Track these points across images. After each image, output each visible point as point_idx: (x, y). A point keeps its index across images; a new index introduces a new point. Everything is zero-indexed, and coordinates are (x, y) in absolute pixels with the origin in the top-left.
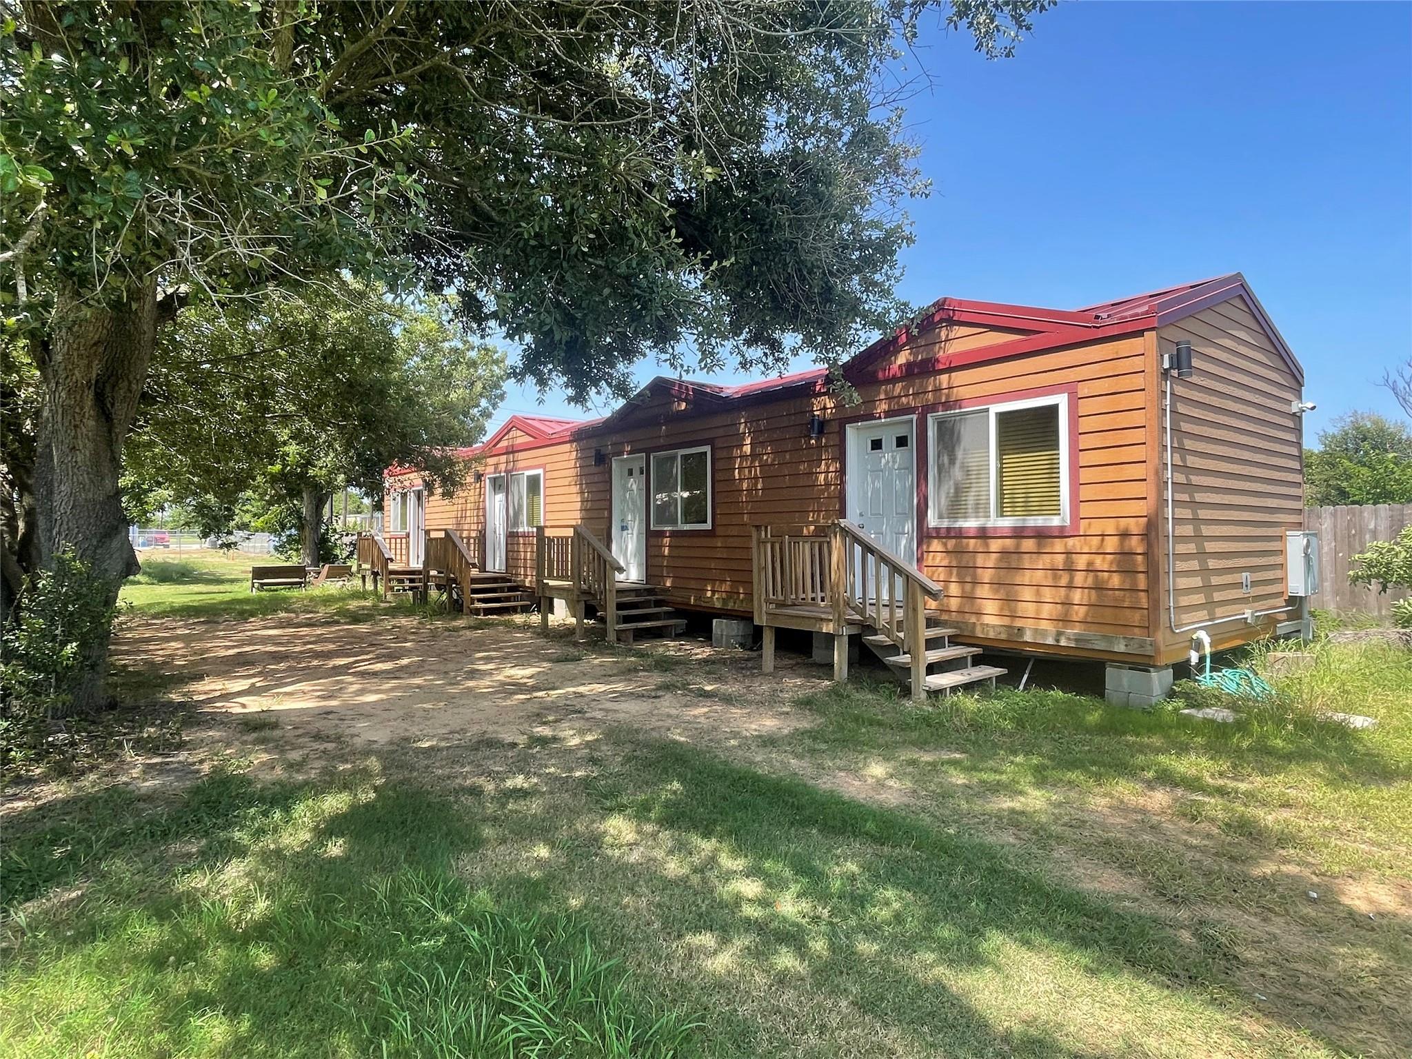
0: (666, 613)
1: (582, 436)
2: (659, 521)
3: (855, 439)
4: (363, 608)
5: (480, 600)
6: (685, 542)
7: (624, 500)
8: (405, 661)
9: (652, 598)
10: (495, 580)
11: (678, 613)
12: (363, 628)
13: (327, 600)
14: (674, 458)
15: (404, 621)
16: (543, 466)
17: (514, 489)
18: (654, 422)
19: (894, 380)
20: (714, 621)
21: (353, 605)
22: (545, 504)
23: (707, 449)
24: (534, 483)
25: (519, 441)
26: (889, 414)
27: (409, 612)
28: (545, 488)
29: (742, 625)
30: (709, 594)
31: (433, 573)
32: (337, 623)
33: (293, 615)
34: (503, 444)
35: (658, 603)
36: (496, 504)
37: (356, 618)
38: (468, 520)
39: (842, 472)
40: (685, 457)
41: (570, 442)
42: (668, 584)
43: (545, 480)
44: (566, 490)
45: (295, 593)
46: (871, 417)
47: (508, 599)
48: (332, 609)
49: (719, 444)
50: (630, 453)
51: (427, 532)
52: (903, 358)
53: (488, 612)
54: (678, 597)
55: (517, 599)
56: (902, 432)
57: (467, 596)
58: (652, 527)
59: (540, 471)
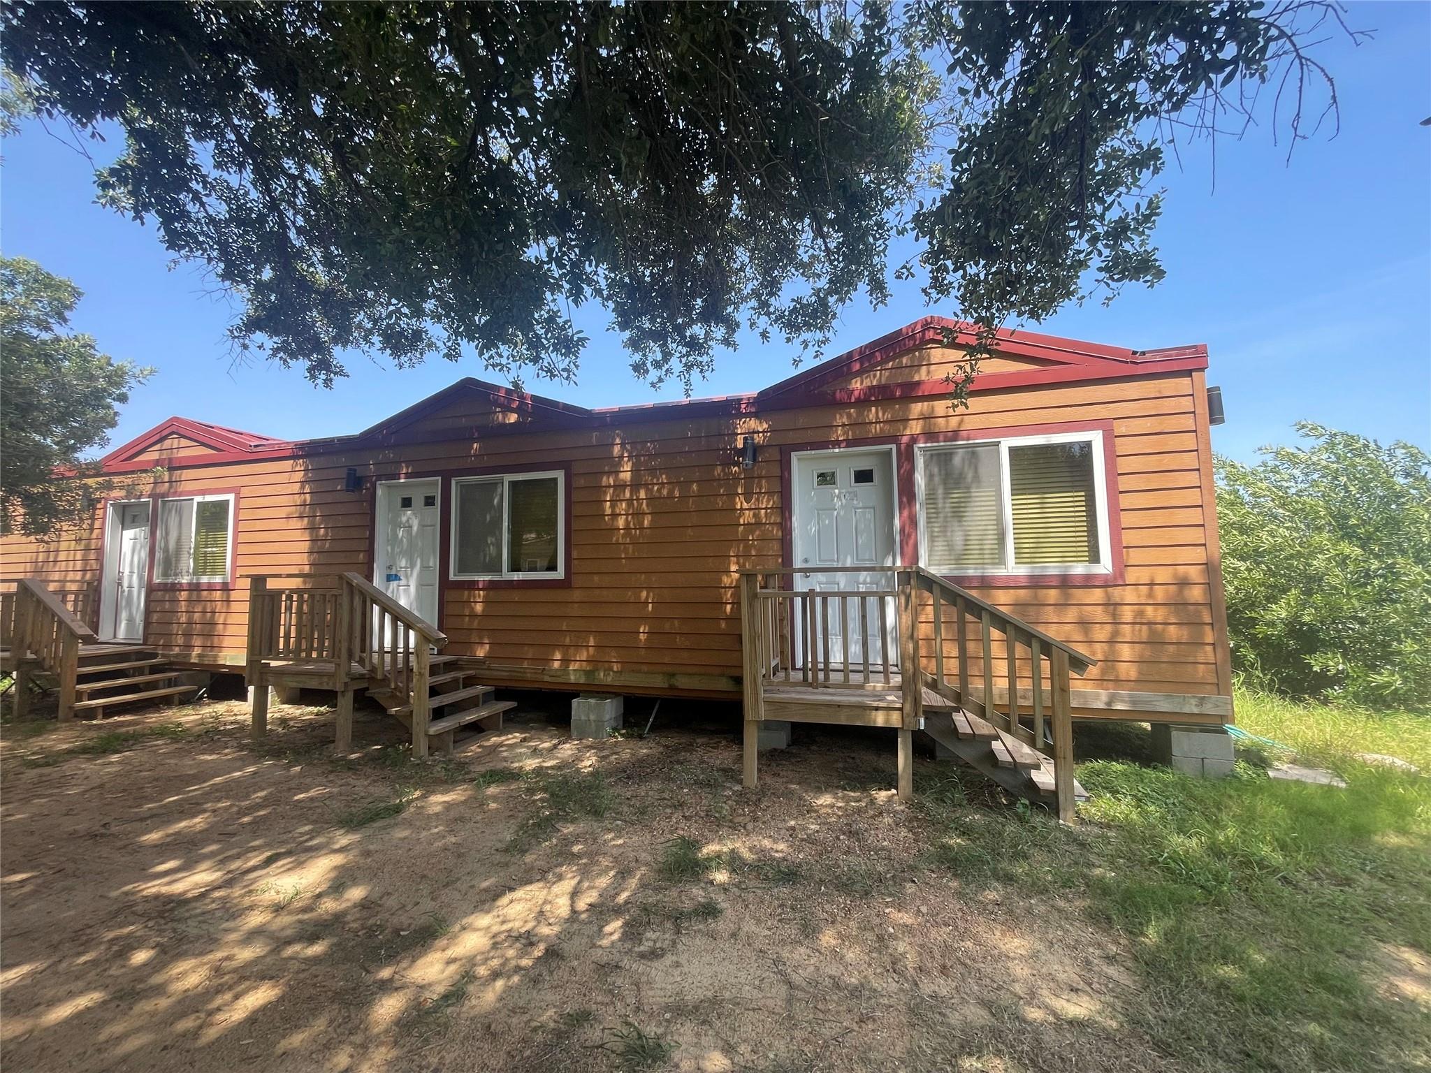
0: (485, 694)
1: (311, 451)
2: (462, 569)
5: (93, 694)
7: (393, 540)
9: (458, 675)
10: (119, 657)
11: (501, 694)
16: (236, 491)
18: (462, 437)
20: (574, 702)
22: (237, 544)
24: (213, 518)
25: (183, 453)
28: (238, 521)
29: (615, 702)
30: (558, 665)
34: (149, 456)
35: (469, 682)
36: (127, 543)
38: (62, 566)
39: (785, 508)
41: (294, 457)
42: (481, 652)
43: (237, 509)
44: (279, 524)
49: (580, 469)
50: (408, 476)
53: (109, 711)
54: (502, 671)
55: (170, 683)
56: (864, 465)
57: (68, 687)
58: (452, 577)
59: (231, 497)
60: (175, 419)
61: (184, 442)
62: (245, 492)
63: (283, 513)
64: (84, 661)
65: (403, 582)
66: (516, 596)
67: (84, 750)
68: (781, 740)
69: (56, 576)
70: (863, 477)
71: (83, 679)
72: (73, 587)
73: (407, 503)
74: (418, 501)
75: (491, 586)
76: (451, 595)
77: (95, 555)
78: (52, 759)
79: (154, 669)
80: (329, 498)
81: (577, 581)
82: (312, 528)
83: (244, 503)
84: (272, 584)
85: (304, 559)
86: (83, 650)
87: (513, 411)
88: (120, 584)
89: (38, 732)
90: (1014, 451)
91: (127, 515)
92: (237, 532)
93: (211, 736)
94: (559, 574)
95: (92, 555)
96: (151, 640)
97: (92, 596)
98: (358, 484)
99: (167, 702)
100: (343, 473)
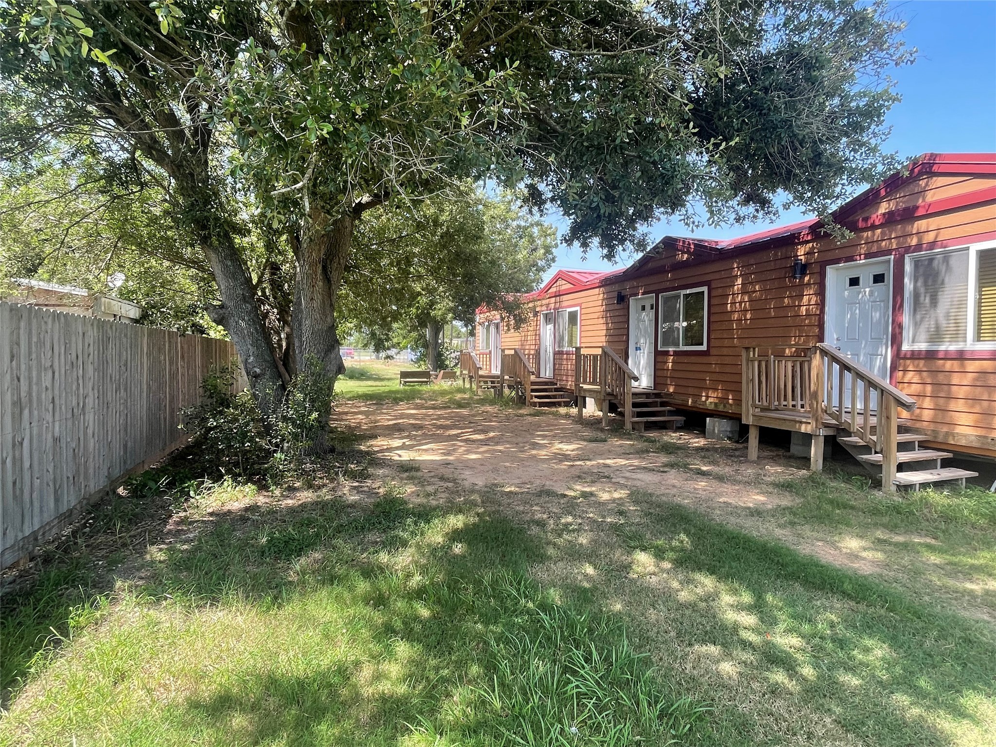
0: (669, 411)
1: (608, 282)
2: (665, 344)
3: (834, 276)
4: (464, 399)
5: (536, 397)
6: (686, 359)
7: (638, 327)
8: (492, 434)
9: (658, 400)
10: (546, 383)
11: (678, 412)
12: (465, 412)
13: (443, 393)
14: (679, 296)
15: (489, 408)
16: (580, 305)
17: (561, 321)
18: (661, 271)
19: (873, 227)
20: (708, 419)
21: (458, 396)
22: (581, 331)
23: (705, 289)
24: (573, 317)
25: (564, 287)
26: (868, 256)
27: (492, 403)
28: (581, 320)
29: (730, 422)
30: (704, 399)
31: (506, 377)
32: (449, 407)
33: (423, 402)
34: (553, 290)
35: (663, 404)
36: (547, 332)
37: (460, 406)
38: (529, 343)
39: (822, 305)
40: (686, 296)
41: (599, 287)
42: (671, 390)
43: (581, 314)
44: (595, 321)
45: (424, 388)
46: (850, 259)
47: (555, 397)
48: (446, 398)
49: (713, 285)
50: (643, 294)
51: (503, 351)
52: (884, 208)
53: (542, 405)
54: (678, 400)
55: (562, 397)
56: (878, 271)
57: (528, 393)
58: (659, 349)
59: (578, 308)
60: (560, 271)
61: (564, 282)
62: (583, 306)
63: (597, 315)
64: (533, 383)
65: (642, 351)
69: (527, 347)
70: (879, 279)
71: (533, 390)
72: (532, 352)
73: (643, 308)
74: (648, 307)
75: (675, 353)
76: (660, 359)
77: (538, 335)
78: (522, 416)
79: (556, 390)
80: (612, 307)
82: (607, 323)
83: (583, 311)
85: (603, 339)
86: (533, 378)
87: (685, 253)
88: (546, 351)
89: (520, 408)
90: (981, 254)
91: (548, 318)
92: (581, 326)
94: (704, 347)
95: (538, 338)
96: (556, 377)
97: (538, 356)
98: (622, 299)
99: (559, 404)
100: (615, 294)
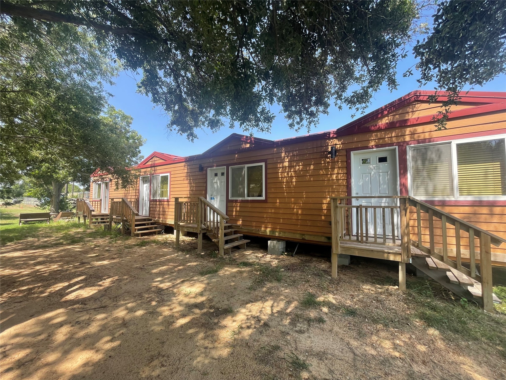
1: (189, 160)
3: (356, 158)
5: (139, 230)
7: (213, 186)
9: (233, 230)
16: (170, 172)
17: (155, 182)
19: (380, 130)
20: (269, 242)
22: (170, 188)
23: (263, 164)
24: (165, 180)
25: (157, 162)
28: (170, 181)
31: (114, 217)
34: (150, 163)
36: (144, 189)
39: (348, 173)
40: (249, 168)
42: (240, 223)
43: (170, 178)
47: (151, 228)
49: (269, 162)
50: (217, 166)
51: (112, 199)
52: (385, 121)
53: (143, 235)
54: (245, 230)
55: (156, 228)
56: (382, 155)
57: (133, 228)
58: (230, 198)
59: (168, 174)
60: (155, 152)
61: (158, 159)
62: (172, 173)
63: (182, 179)
64: (137, 221)
65: (215, 200)
66: (250, 205)
67: (137, 245)
68: (346, 262)
69: (129, 197)
70: (382, 160)
72: (133, 200)
73: (216, 175)
74: (219, 174)
75: (242, 201)
76: (229, 204)
77: (138, 191)
78: (130, 247)
79: (152, 224)
80: (194, 174)
81: (269, 200)
82: (190, 183)
83: (172, 176)
84: (180, 200)
85: (188, 193)
86: (137, 218)
87: (248, 143)
88: (143, 199)
89: (127, 239)
90: (459, 146)
91: (145, 180)
92: (170, 185)
93: (165, 244)
94: (263, 198)
95: (137, 192)
96: (151, 215)
97: (137, 202)
98: (202, 169)
99: (154, 233)
100: (198, 166)
